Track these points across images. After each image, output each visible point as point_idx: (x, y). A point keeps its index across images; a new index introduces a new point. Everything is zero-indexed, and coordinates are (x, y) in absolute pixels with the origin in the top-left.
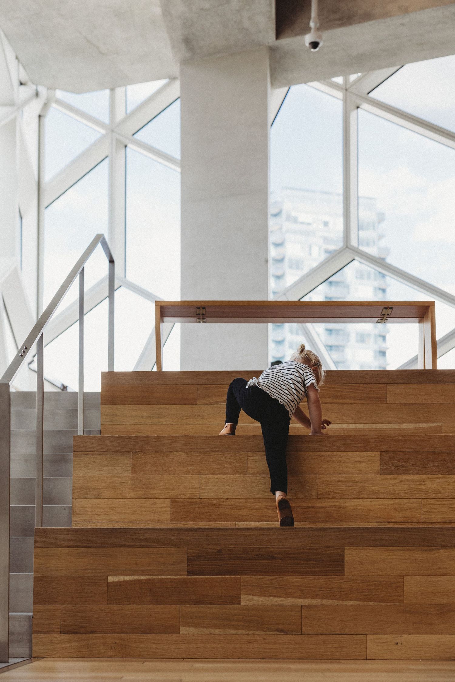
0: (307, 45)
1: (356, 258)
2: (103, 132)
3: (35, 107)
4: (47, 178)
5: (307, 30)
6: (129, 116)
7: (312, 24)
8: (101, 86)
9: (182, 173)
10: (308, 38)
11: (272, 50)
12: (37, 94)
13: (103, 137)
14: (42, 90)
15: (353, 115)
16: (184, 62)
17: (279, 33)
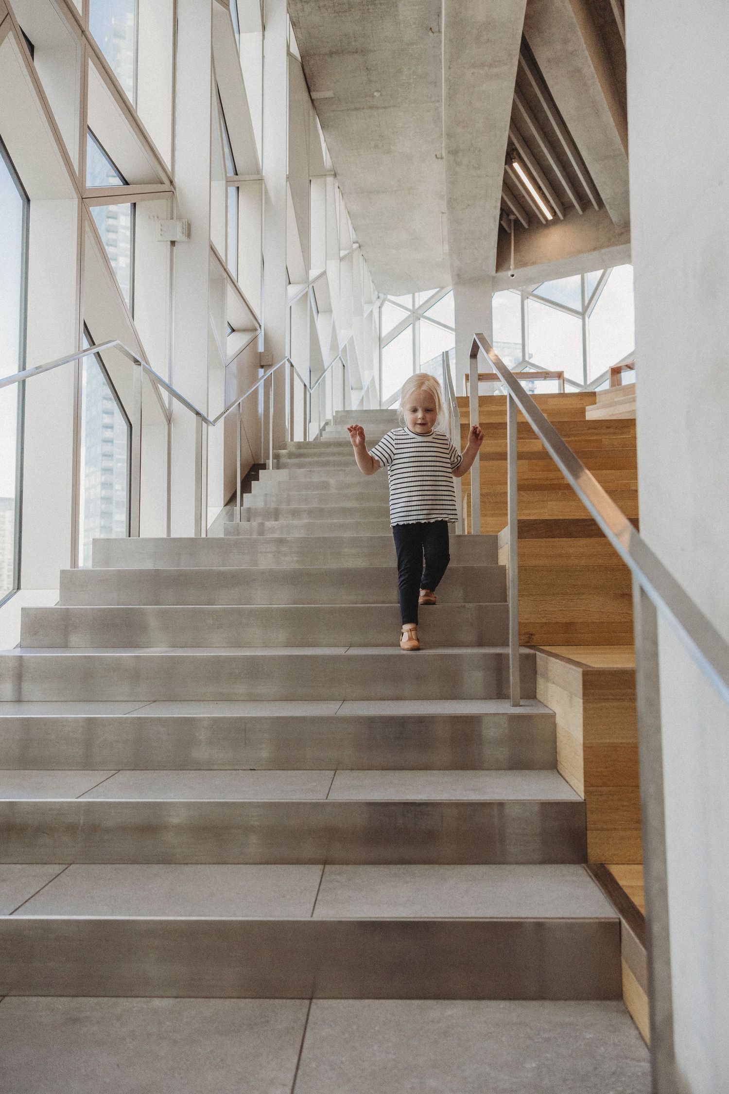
0: (509, 276)
1: (528, 366)
2: (410, 313)
3: (378, 304)
4: (383, 335)
5: (509, 269)
6: (420, 307)
7: (511, 267)
8: (409, 293)
9: (456, 335)
10: (510, 273)
11: (494, 277)
12: (379, 298)
13: (409, 316)
14: (381, 295)
15: (526, 302)
16: (456, 284)
17: (497, 271)
